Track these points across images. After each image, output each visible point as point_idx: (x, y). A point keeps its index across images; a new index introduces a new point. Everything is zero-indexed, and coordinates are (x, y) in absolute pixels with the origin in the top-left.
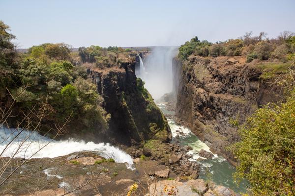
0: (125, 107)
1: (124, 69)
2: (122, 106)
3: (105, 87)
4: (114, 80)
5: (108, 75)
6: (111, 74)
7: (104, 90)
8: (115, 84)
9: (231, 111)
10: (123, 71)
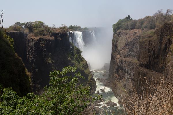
0: (49, 63)
1: (54, 37)
2: (47, 63)
3: (35, 48)
4: (42, 44)
5: (37, 40)
6: (40, 40)
7: (34, 50)
8: (43, 47)
9: (130, 70)
10: (53, 38)
